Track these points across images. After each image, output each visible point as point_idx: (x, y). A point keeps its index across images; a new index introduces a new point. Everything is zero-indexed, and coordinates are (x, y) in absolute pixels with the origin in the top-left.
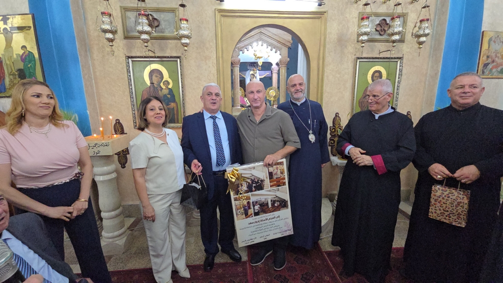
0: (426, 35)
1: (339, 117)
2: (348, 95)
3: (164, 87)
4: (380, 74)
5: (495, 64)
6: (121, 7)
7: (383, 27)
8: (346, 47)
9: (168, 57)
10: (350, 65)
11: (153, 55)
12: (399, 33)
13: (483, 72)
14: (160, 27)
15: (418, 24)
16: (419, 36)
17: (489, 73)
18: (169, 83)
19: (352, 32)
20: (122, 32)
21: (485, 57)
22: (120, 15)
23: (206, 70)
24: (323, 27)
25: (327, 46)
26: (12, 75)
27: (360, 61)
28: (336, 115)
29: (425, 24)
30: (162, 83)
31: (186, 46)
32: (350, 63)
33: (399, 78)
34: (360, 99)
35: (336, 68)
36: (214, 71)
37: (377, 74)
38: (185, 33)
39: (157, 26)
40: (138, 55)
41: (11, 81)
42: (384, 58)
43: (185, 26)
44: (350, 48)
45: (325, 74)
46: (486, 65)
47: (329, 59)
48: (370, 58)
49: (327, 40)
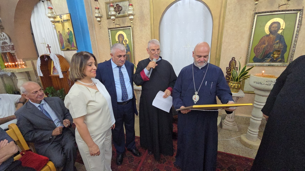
1: (234, 60)
2: (244, 44)
3: (124, 43)
4: (278, 25)
6: (105, 3)
9: (126, 27)
10: (248, 20)
11: (119, 26)
14: (122, 10)
18: (127, 41)
20: (106, 16)
22: (105, 7)
23: (145, 32)
25: (228, 7)
26: (66, 41)
27: (258, 16)
28: (232, 59)
30: (124, 41)
31: (132, 20)
32: (248, 18)
33: (298, 27)
34: (256, 47)
35: (235, 23)
36: (149, 32)
37: (275, 25)
38: (131, 12)
39: (121, 10)
40: (113, 27)
41: (66, 44)
42: (282, 11)
43: (131, 8)
44: (249, 6)
45: (225, 29)
47: (228, 16)
48: (268, 12)
49: (228, 2)
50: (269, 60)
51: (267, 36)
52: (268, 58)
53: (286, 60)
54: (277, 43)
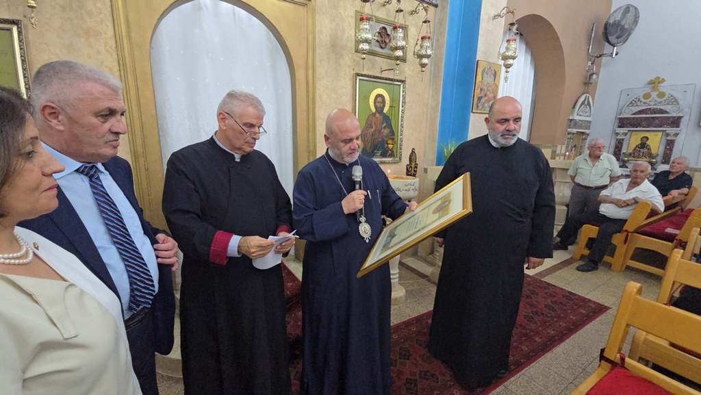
0: (428, 56)
4: (382, 99)
5: (486, 98)
7: (384, 37)
8: (342, 55)
10: (349, 83)
12: (402, 48)
13: (477, 107)
15: (420, 42)
16: (421, 57)
17: (482, 108)
19: (348, 37)
21: (479, 89)
24: (310, 21)
25: (318, 51)
27: (360, 80)
29: (427, 43)
32: (347, 80)
33: (402, 106)
34: (362, 131)
35: (331, 85)
37: (379, 99)
42: (386, 79)
44: (347, 58)
45: (318, 92)
46: (480, 99)
47: (320, 70)
48: (371, 77)
49: (317, 41)
50: (379, 154)
51: (374, 114)
52: (378, 150)
53: (395, 154)
54: (385, 127)
